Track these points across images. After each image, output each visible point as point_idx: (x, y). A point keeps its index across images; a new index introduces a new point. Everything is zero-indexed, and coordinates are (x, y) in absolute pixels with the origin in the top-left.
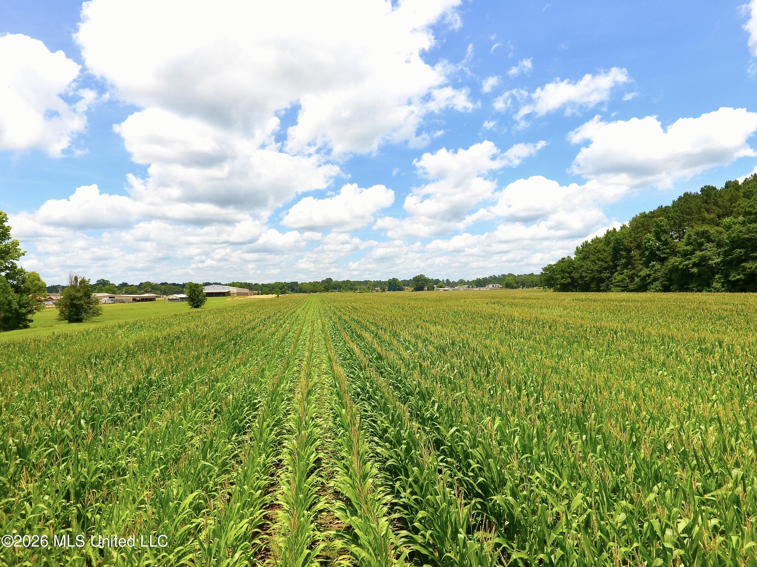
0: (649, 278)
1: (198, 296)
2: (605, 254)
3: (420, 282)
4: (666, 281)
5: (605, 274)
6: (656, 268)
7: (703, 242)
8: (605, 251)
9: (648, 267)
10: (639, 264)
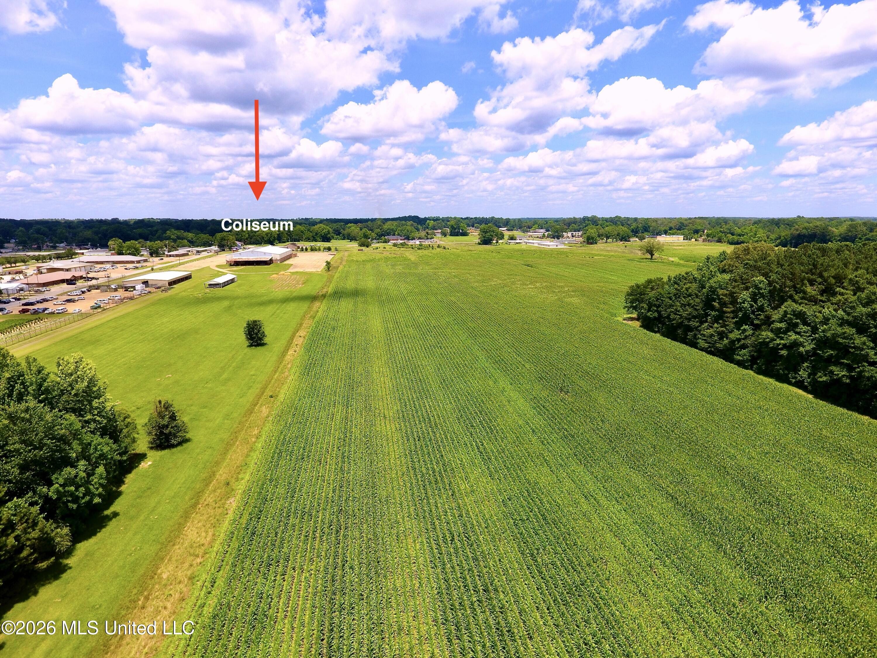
0: (738, 343)
1: (257, 334)
2: (697, 300)
3: (489, 234)
4: (755, 352)
5: (694, 323)
6: (747, 333)
7: (798, 323)
8: (697, 296)
9: (738, 329)
10: (730, 322)
